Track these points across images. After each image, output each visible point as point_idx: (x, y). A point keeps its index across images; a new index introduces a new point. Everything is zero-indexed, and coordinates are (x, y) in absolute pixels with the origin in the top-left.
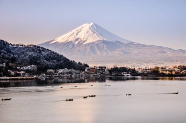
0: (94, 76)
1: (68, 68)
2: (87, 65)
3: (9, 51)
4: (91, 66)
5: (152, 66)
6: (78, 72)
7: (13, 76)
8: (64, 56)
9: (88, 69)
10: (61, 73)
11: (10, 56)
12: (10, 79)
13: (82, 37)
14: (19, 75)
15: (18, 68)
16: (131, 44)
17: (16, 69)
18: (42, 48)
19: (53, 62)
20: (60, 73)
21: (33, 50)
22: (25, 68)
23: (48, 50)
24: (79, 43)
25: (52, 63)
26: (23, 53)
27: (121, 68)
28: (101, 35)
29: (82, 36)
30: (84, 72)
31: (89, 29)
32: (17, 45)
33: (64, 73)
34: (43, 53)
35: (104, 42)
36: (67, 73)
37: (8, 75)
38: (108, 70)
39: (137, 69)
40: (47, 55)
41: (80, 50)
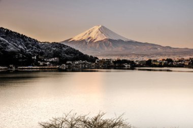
0: (102, 66)
1: (82, 60)
2: (97, 58)
3: (38, 47)
4: (100, 58)
5: (146, 59)
6: (90, 63)
7: (41, 66)
8: (79, 51)
9: (98, 61)
11: (39, 51)
12: (39, 69)
13: (93, 37)
14: (46, 65)
15: (45, 60)
16: (130, 42)
17: (43, 61)
18: (63, 45)
19: (71, 56)
20: (76, 64)
21: (56, 47)
22: (51, 60)
23: (67, 46)
24: (90, 41)
26: (49, 48)
27: (123, 60)
28: (108, 35)
29: (93, 35)
30: (94, 64)
31: (98, 30)
32: (44, 43)
33: (79, 64)
34: (63, 48)
35: (110, 40)
36: (82, 64)
37: (38, 65)
38: (113, 62)
39: (135, 60)
40: (67, 50)
41: (91, 46)
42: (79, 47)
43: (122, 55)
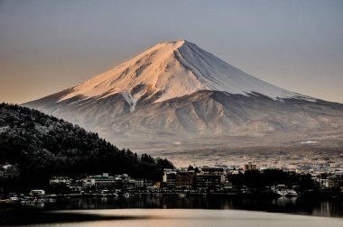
0: (188, 195)
1: (112, 174)
2: (167, 165)
4: (180, 164)
6: (141, 183)
8: (100, 137)
9: (170, 176)
10: (93, 188)
13: (154, 82)
19: (69, 155)
20: (89, 188)
21: (10, 121)
23: (54, 119)
24: (143, 97)
25: (64, 158)
27: (267, 171)
28: (208, 75)
29: (152, 77)
31: (172, 59)
33: (100, 187)
34: (38, 127)
35: (216, 95)
36: (111, 187)
39: (315, 173)
40: (52, 133)
41: (145, 119)
42: (99, 124)
43: (264, 153)
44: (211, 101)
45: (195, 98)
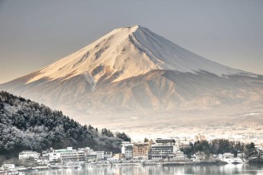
0: (144, 164)
1: (76, 147)
4: (137, 137)
8: (64, 114)
9: (127, 148)
10: (59, 161)
13: (112, 64)
16: (240, 78)
19: (36, 132)
20: (55, 161)
23: (22, 100)
24: (102, 78)
25: (32, 135)
27: (214, 142)
28: (160, 57)
29: (110, 59)
30: (117, 156)
31: (127, 42)
33: (65, 160)
34: (7, 107)
35: (168, 74)
36: (74, 159)
38: (182, 150)
39: (258, 142)
40: (20, 112)
41: (105, 97)
44: (164, 80)
45: (149, 77)
